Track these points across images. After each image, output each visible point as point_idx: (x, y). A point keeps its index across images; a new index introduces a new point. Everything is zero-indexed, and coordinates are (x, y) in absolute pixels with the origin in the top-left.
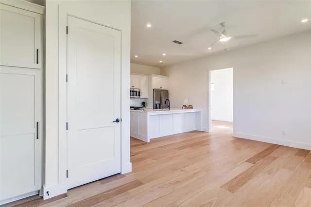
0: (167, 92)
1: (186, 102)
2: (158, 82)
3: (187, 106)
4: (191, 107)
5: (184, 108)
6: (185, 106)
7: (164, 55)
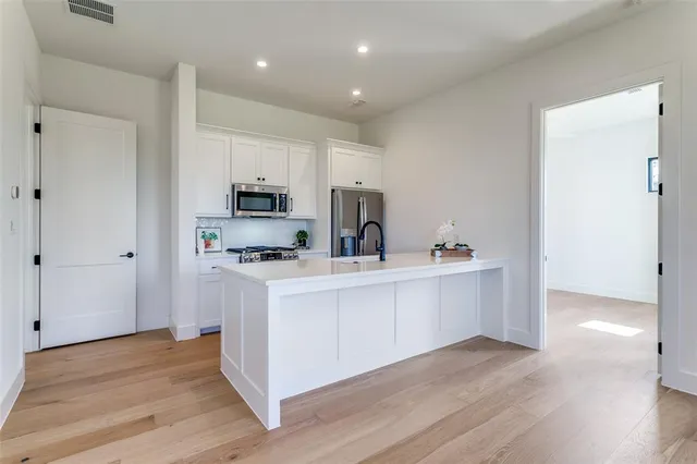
0: (377, 200)
1: (446, 233)
2: (350, 166)
3: (450, 246)
4: (462, 251)
5: (438, 253)
6: (441, 247)
7: (363, 49)
